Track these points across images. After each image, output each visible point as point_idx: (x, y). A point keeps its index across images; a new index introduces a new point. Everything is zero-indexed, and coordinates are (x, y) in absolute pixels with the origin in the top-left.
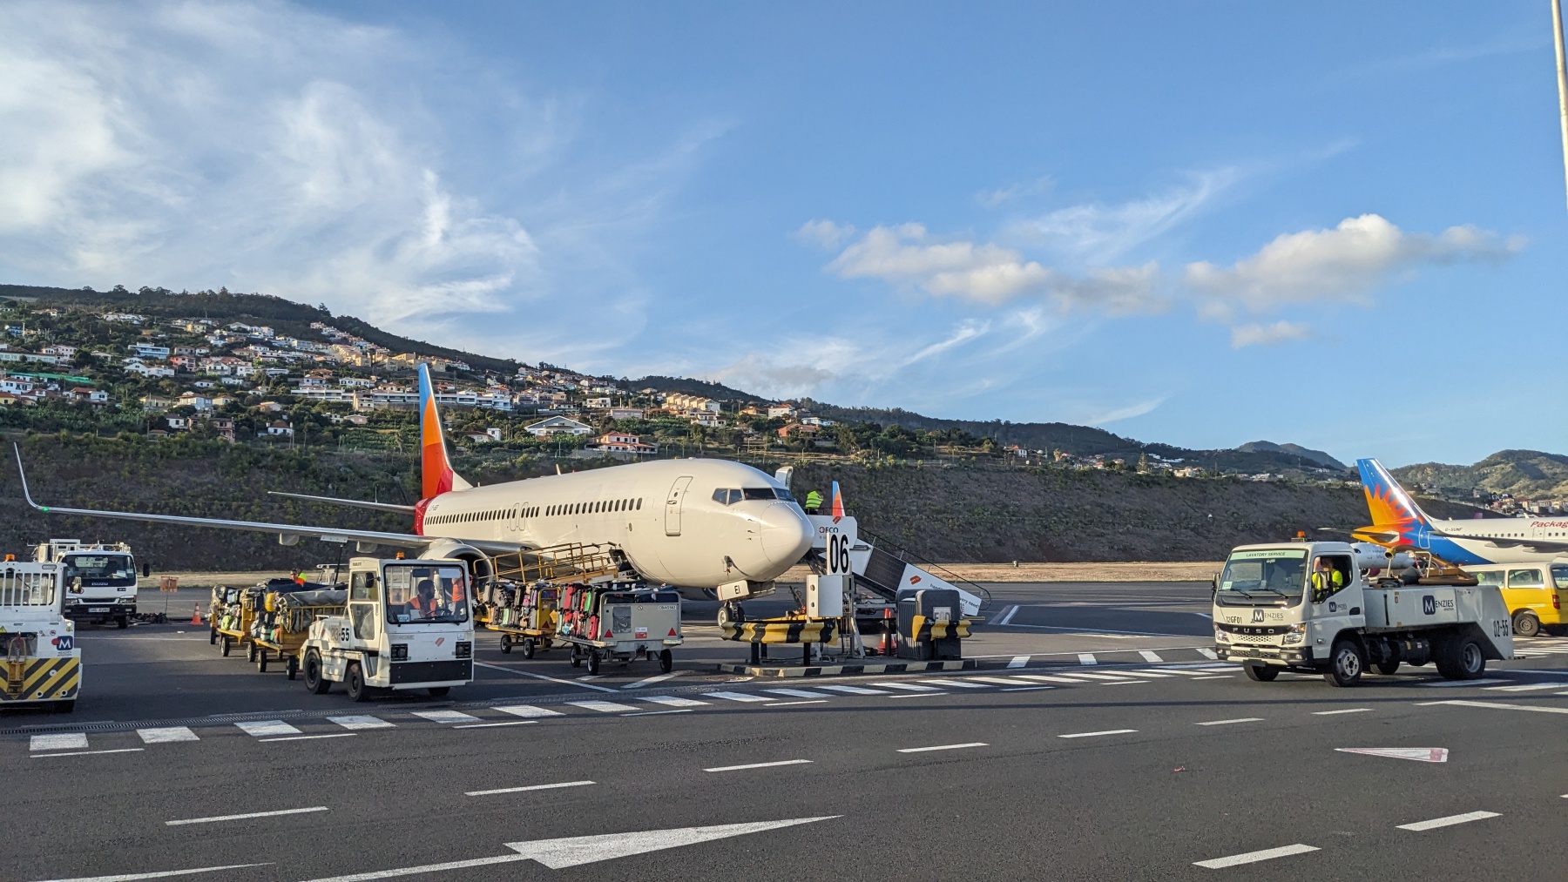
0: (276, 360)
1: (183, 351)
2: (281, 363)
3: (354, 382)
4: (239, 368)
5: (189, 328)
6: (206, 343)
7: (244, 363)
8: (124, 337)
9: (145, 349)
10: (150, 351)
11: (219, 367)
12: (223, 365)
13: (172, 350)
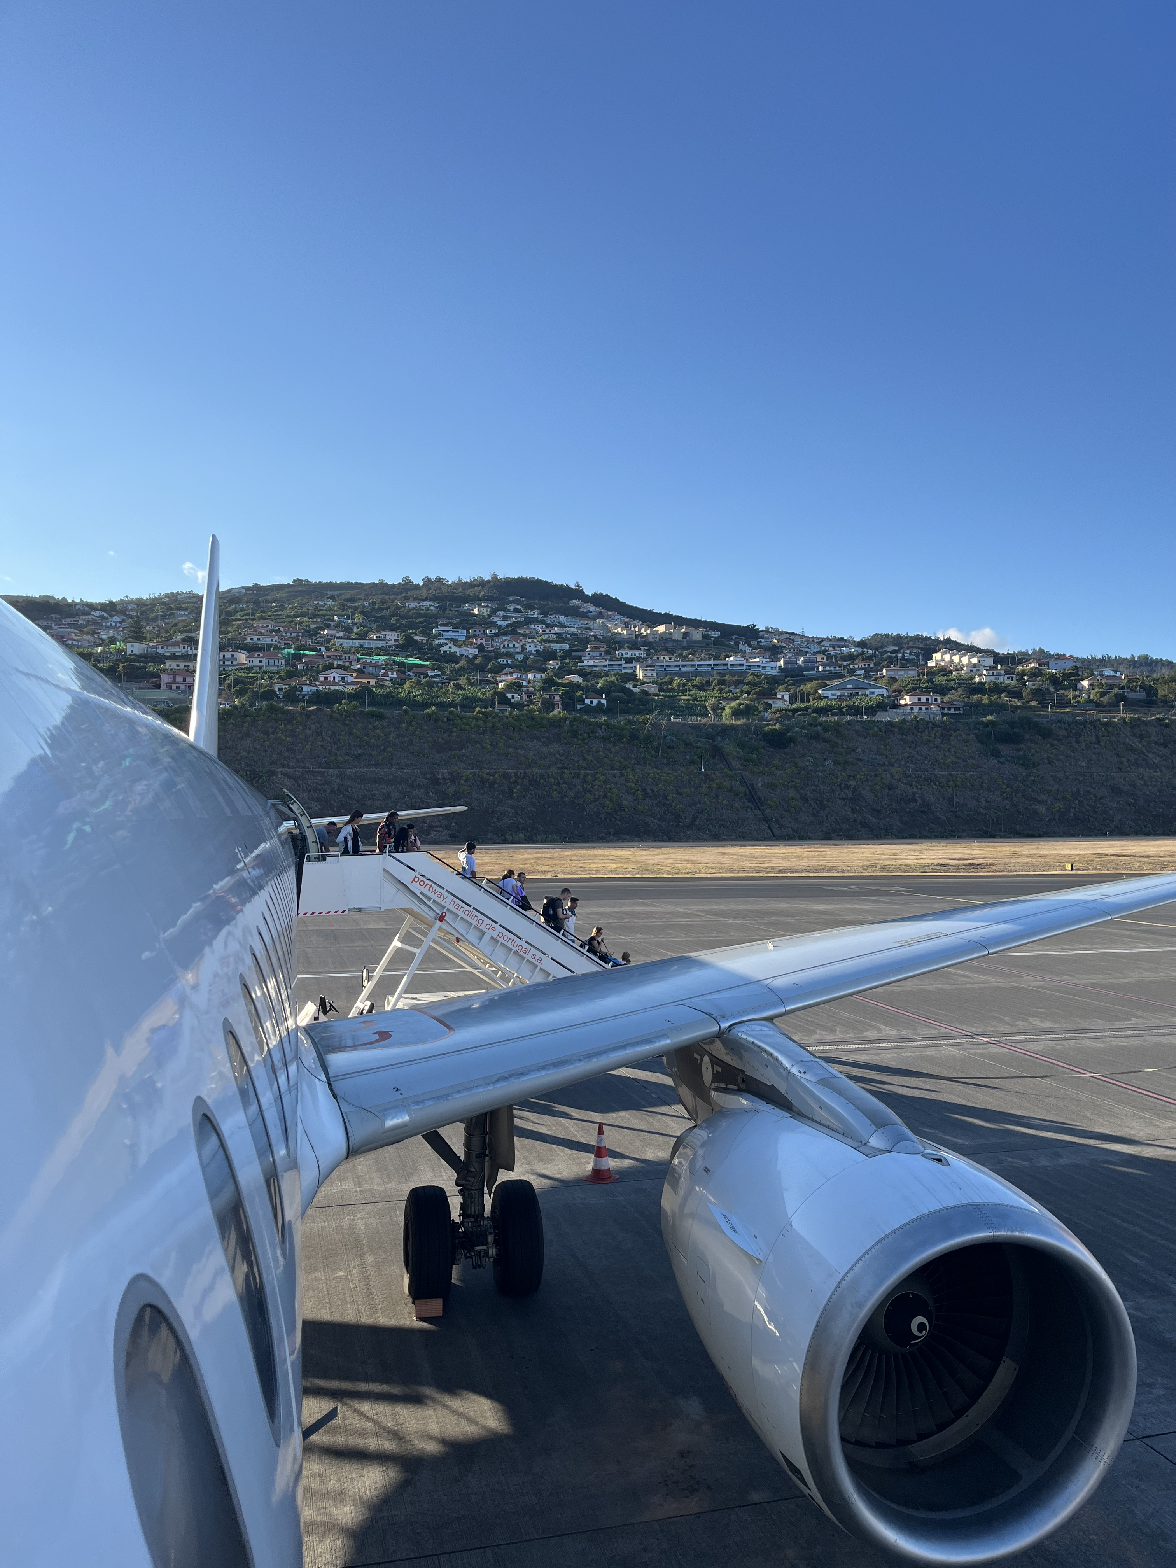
0: (555, 636)
1: (477, 633)
2: (561, 639)
3: (630, 653)
4: (528, 645)
5: (476, 611)
6: (493, 625)
7: (530, 640)
8: (427, 622)
9: (447, 631)
10: (451, 633)
11: (511, 645)
12: (514, 643)
13: (468, 632)
